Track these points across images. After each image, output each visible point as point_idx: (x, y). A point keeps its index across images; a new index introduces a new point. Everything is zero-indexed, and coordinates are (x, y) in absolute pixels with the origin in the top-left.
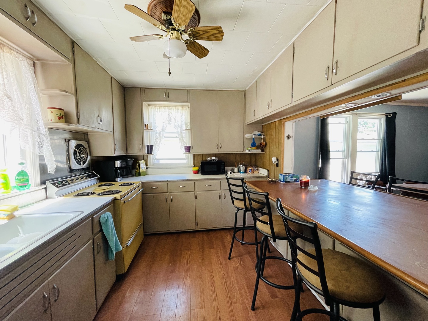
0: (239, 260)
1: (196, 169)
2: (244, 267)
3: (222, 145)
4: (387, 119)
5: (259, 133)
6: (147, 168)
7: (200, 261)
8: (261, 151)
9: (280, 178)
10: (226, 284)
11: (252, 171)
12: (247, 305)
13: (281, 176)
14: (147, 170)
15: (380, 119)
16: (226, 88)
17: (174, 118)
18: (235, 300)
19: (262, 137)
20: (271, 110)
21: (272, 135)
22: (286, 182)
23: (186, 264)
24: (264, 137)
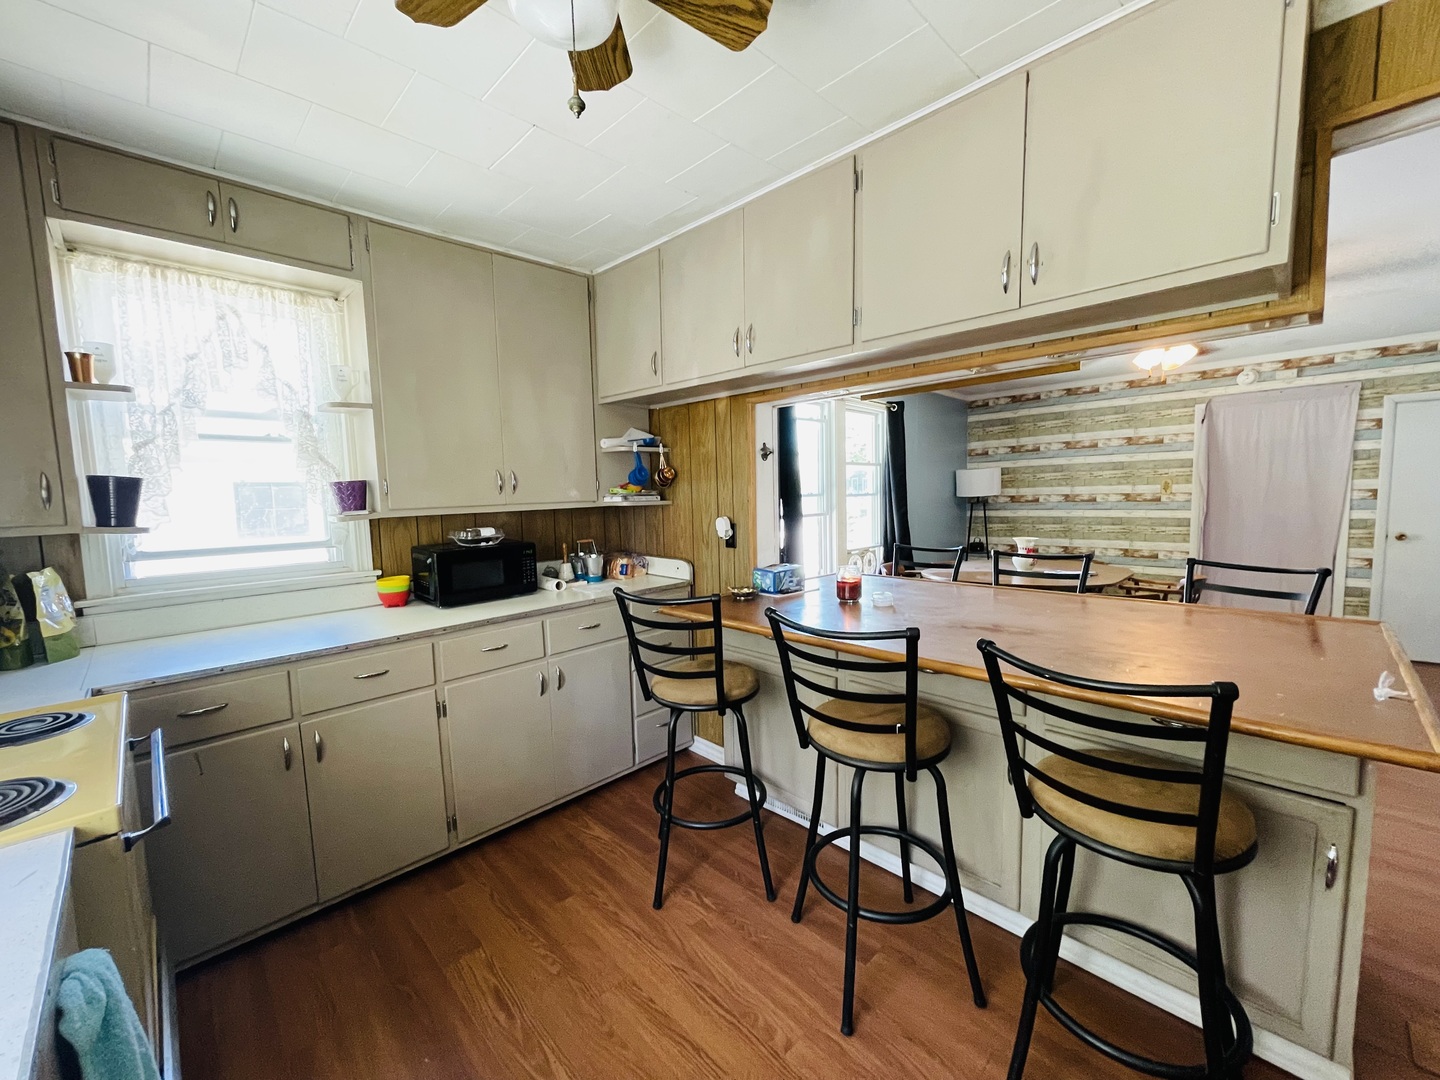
0: (689, 894)
1: (400, 583)
2: (724, 912)
3: (518, 478)
4: (891, 414)
5: (648, 436)
6: (79, 613)
7: (554, 970)
8: (659, 497)
9: (759, 581)
10: (716, 1002)
11: (629, 572)
12: (824, 1031)
13: (762, 575)
14: (83, 619)
15: (877, 415)
16: (528, 252)
17: (255, 342)
18: (779, 1040)
19: (661, 449)
20: (752, 359)
21: (699, 442)
22: (781, 592)
23: (502, 1017)
24: (666, 450)
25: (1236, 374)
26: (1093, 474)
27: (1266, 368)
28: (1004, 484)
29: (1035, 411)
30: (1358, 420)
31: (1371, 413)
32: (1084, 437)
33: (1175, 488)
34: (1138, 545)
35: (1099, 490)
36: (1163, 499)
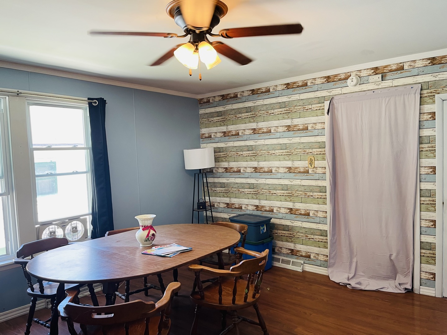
25: (346, 79)
26: (269, 153)
27: (364, 74)
28: (217, 160)
29: (236, 106)
30: (420, 113)
31: (427, 108)
32: (263, 125)
33: (317, 163)
34: (298, 206)
35: (274, 164)
36: (310, 171)
